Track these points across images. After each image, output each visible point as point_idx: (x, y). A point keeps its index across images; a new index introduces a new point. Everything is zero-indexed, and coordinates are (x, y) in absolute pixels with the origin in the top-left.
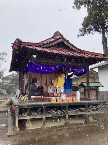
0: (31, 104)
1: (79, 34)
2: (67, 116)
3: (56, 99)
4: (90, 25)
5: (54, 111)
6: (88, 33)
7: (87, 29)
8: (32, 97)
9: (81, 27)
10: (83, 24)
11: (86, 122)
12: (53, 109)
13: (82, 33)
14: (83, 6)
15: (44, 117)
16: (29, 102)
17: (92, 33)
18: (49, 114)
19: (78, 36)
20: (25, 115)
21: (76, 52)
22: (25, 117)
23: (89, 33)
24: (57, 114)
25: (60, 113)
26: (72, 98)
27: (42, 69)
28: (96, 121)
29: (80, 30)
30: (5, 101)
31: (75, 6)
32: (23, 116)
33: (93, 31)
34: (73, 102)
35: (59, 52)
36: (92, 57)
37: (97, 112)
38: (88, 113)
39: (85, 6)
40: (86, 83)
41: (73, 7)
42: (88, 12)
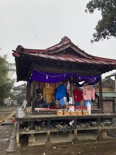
0: (34, 117)
1: (93, 39)
2: (76, 132)
3: (63, 111)
4: (105, 29)
5: (60, 125)
6: (103, 38)
7: (101, 33)
8: (36, 109)
9: (95, 31)
10: (96, 29)
11: (98, 139)
12: (60, 123)
13: (96, 38)
14: (97, 9)
15: (49, 132)
16: (32, 114)
17: (107, 38)
18: (54, 128)
19: (92, 41)
20: (27, 130)
21: (86, 58)
22: (27, 131)
23: (105, 38)
24: (63, 128)
25: (67, 128)
26: (82, 111)
27: (47, 78)
28: (111, 137)
29: (94, 36)
30: (11, 113)
31: (87, 9)
32: (24, 131)
33: (109, 36)
34: (83, 115)
35: (66, 59)
36: (104, 63)
37: (111, 127)
38: (100, 128)
39: (99, 10)
40: (99, 93)
41: (86, 11)
42: (102, 15)
